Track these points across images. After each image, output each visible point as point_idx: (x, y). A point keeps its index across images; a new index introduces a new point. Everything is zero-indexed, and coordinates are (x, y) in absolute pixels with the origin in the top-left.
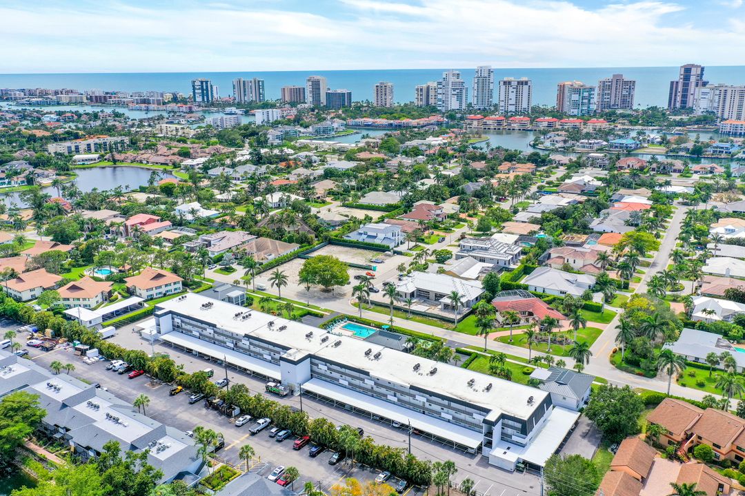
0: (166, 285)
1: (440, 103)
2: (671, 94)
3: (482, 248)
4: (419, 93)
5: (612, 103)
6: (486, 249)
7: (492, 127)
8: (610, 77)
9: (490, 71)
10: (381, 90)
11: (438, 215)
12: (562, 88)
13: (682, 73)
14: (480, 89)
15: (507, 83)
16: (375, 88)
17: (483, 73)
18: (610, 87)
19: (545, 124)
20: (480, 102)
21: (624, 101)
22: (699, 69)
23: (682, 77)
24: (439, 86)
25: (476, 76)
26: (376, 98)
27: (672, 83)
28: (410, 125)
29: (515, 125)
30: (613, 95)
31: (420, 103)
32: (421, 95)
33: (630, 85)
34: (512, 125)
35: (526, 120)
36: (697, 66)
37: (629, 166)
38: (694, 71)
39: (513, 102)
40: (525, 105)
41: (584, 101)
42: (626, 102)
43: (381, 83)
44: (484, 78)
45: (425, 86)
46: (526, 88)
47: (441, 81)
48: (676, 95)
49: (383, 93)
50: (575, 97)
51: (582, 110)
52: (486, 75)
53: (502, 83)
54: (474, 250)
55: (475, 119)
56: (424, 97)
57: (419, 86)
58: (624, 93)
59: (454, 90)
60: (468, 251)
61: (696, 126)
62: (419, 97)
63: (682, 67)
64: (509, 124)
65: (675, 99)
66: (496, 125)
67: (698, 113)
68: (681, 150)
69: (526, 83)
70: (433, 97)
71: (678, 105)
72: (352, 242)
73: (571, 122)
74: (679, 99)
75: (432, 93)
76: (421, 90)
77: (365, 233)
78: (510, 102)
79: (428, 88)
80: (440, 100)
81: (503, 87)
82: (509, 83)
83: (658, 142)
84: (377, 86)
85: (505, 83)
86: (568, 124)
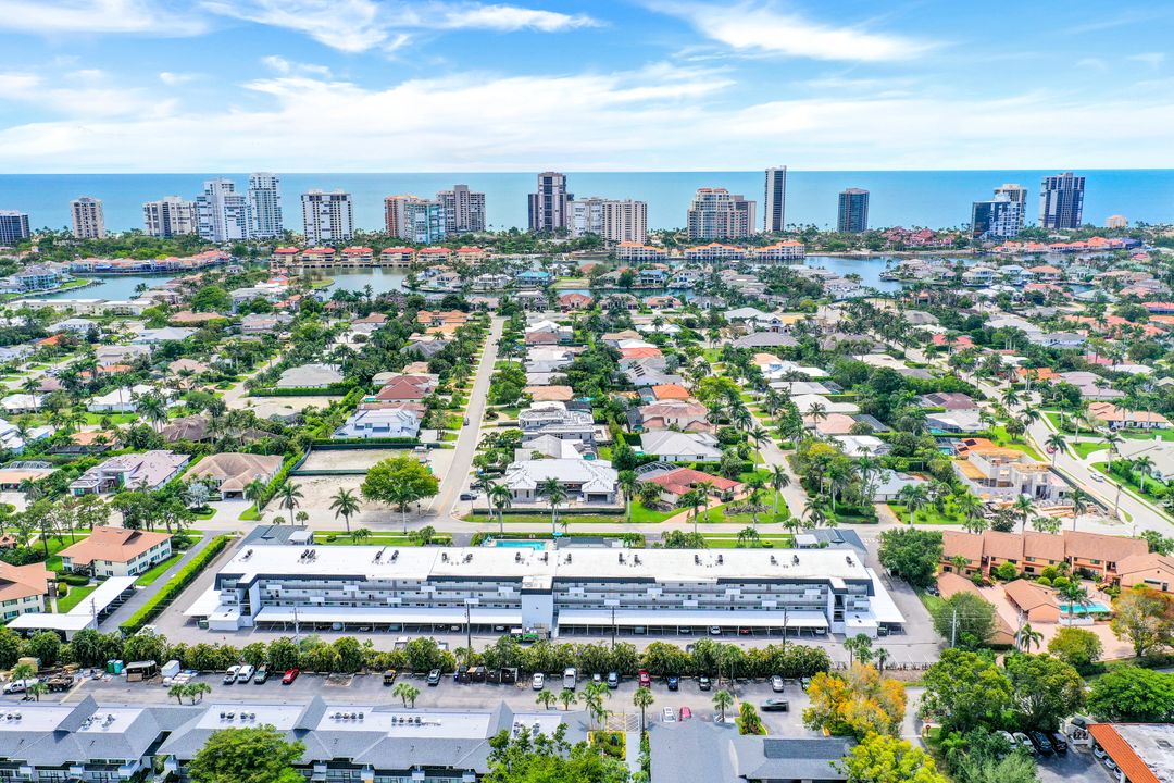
0: (152, 549)
1: (208, 230)
2: (530, 210)
3: (553, 422)
4: (152, 215)
5: (459, 224)
6: (560, 422)
7: (317, 264)
8: (452, 189)
9: (274, 181)
10: (84, 210)
11: (427, 390)
12: (391, 206)
13: (542, 183)
14: (262, 207)
15: (316, 199)
16: (73, 208)
17: (262, 183)
18: (453, 203)
19: (399, 256)
20: (263, 228)
21: (473, 222)
22: (561, 179)
23: (542, 188)
24: (201, 204)
25: (251, 187)
26: (76, 224)
27: (530, 196)
28: (181, 266)
29: (354, 260)
30: (458, 213)
31: (154, 231)
32: (155, 218)
33: (478, 199)
34: (350, 260)
35: (368, 251)
36: (558, 175)
37: (573, 305)
38: (555, 181)
39: (327, 225)
40: (345, 231)
41: (433, 222)
42: (477, 222)
43: (83, 199)
44: (267, 191)
45: (159, 203)
46: (343, 204)
47: (203, 194)
48: (537, 213)
49: (90, 215)
50: (420, 217)
51: (432, 235)
52: (269, 185)
53: (306, 198)
54: (542, 425)
55: (288, 253)
56: (160, 221)
57: (151, 204)
58: (472, 210)
59: (231, 209)
60: (535, 428)
61: (583, 252)
62: (152, 221)
63: (540, 175)
64: (345, 259)
65: (537, 218)
66: (324, 260)
67: (576, 234)
68: (605, 281)
69: (344, 198)
70: (177, 221)
71: (542, 225)
72: (353, 442)
73: (435, 252)
74: (541, 217)
75: (173, 214)
76: (155, 210)
77: (369, 425)
78: (323, 226)
79: (166, 207)
80: (205, 225)
81: (309, 205)
82: (318, 198)
83: (567, 274)
84: (77, 205)
85: (311, 198)
86: (433, 255)
